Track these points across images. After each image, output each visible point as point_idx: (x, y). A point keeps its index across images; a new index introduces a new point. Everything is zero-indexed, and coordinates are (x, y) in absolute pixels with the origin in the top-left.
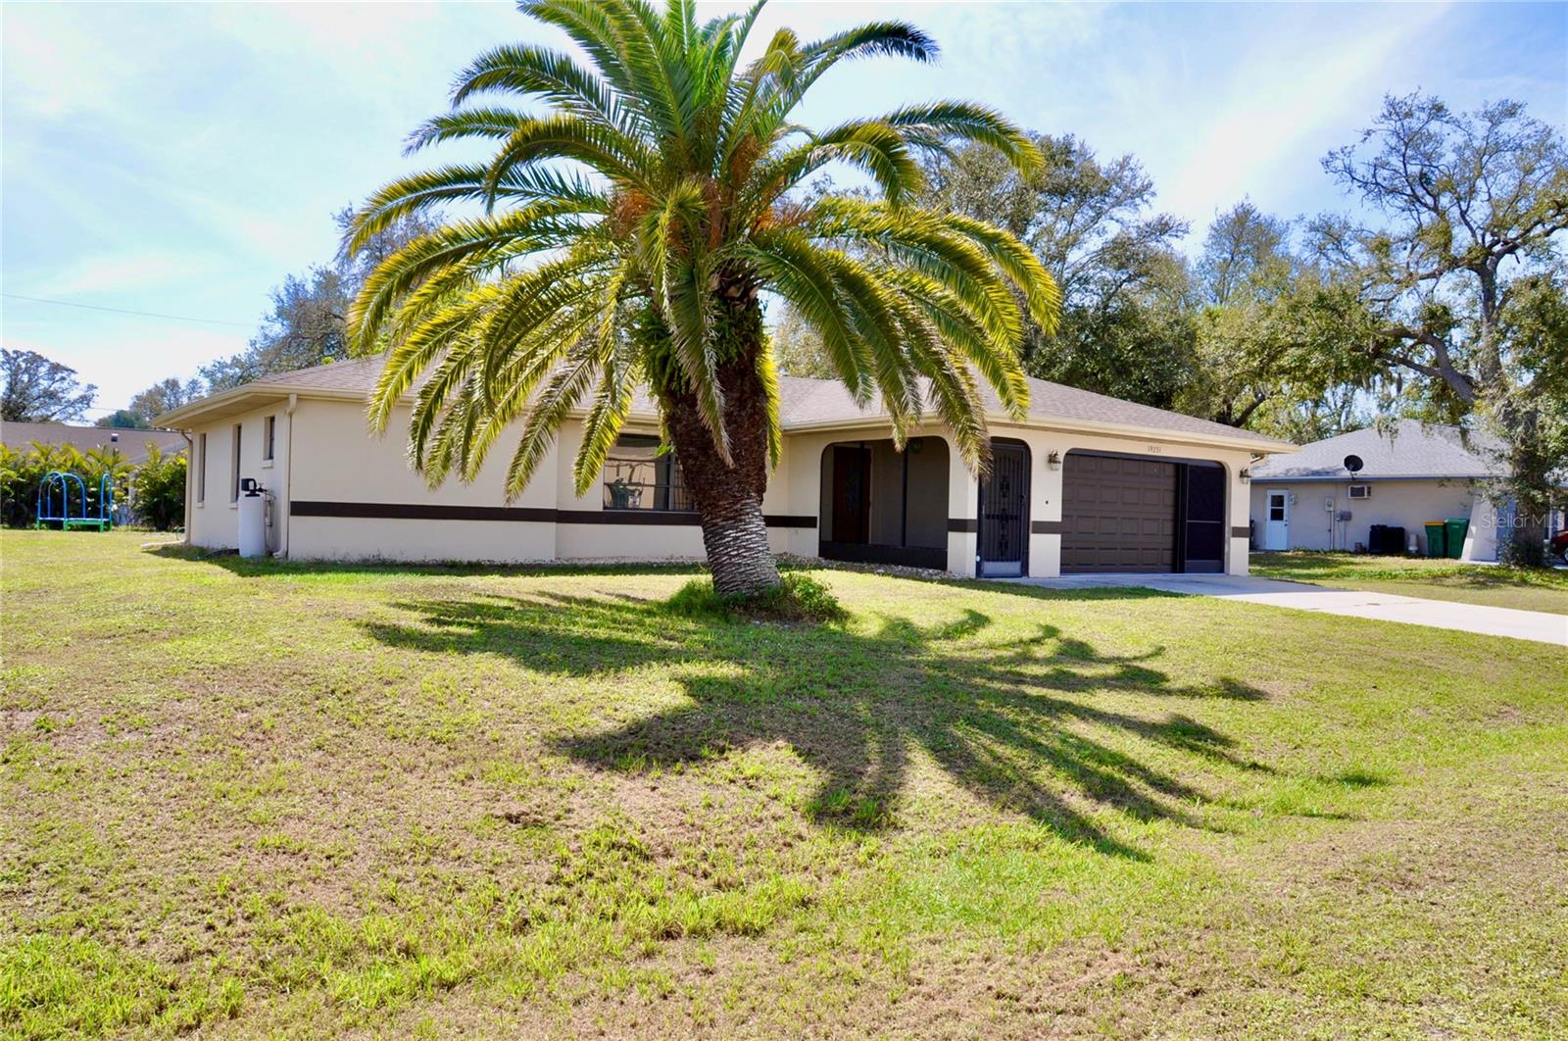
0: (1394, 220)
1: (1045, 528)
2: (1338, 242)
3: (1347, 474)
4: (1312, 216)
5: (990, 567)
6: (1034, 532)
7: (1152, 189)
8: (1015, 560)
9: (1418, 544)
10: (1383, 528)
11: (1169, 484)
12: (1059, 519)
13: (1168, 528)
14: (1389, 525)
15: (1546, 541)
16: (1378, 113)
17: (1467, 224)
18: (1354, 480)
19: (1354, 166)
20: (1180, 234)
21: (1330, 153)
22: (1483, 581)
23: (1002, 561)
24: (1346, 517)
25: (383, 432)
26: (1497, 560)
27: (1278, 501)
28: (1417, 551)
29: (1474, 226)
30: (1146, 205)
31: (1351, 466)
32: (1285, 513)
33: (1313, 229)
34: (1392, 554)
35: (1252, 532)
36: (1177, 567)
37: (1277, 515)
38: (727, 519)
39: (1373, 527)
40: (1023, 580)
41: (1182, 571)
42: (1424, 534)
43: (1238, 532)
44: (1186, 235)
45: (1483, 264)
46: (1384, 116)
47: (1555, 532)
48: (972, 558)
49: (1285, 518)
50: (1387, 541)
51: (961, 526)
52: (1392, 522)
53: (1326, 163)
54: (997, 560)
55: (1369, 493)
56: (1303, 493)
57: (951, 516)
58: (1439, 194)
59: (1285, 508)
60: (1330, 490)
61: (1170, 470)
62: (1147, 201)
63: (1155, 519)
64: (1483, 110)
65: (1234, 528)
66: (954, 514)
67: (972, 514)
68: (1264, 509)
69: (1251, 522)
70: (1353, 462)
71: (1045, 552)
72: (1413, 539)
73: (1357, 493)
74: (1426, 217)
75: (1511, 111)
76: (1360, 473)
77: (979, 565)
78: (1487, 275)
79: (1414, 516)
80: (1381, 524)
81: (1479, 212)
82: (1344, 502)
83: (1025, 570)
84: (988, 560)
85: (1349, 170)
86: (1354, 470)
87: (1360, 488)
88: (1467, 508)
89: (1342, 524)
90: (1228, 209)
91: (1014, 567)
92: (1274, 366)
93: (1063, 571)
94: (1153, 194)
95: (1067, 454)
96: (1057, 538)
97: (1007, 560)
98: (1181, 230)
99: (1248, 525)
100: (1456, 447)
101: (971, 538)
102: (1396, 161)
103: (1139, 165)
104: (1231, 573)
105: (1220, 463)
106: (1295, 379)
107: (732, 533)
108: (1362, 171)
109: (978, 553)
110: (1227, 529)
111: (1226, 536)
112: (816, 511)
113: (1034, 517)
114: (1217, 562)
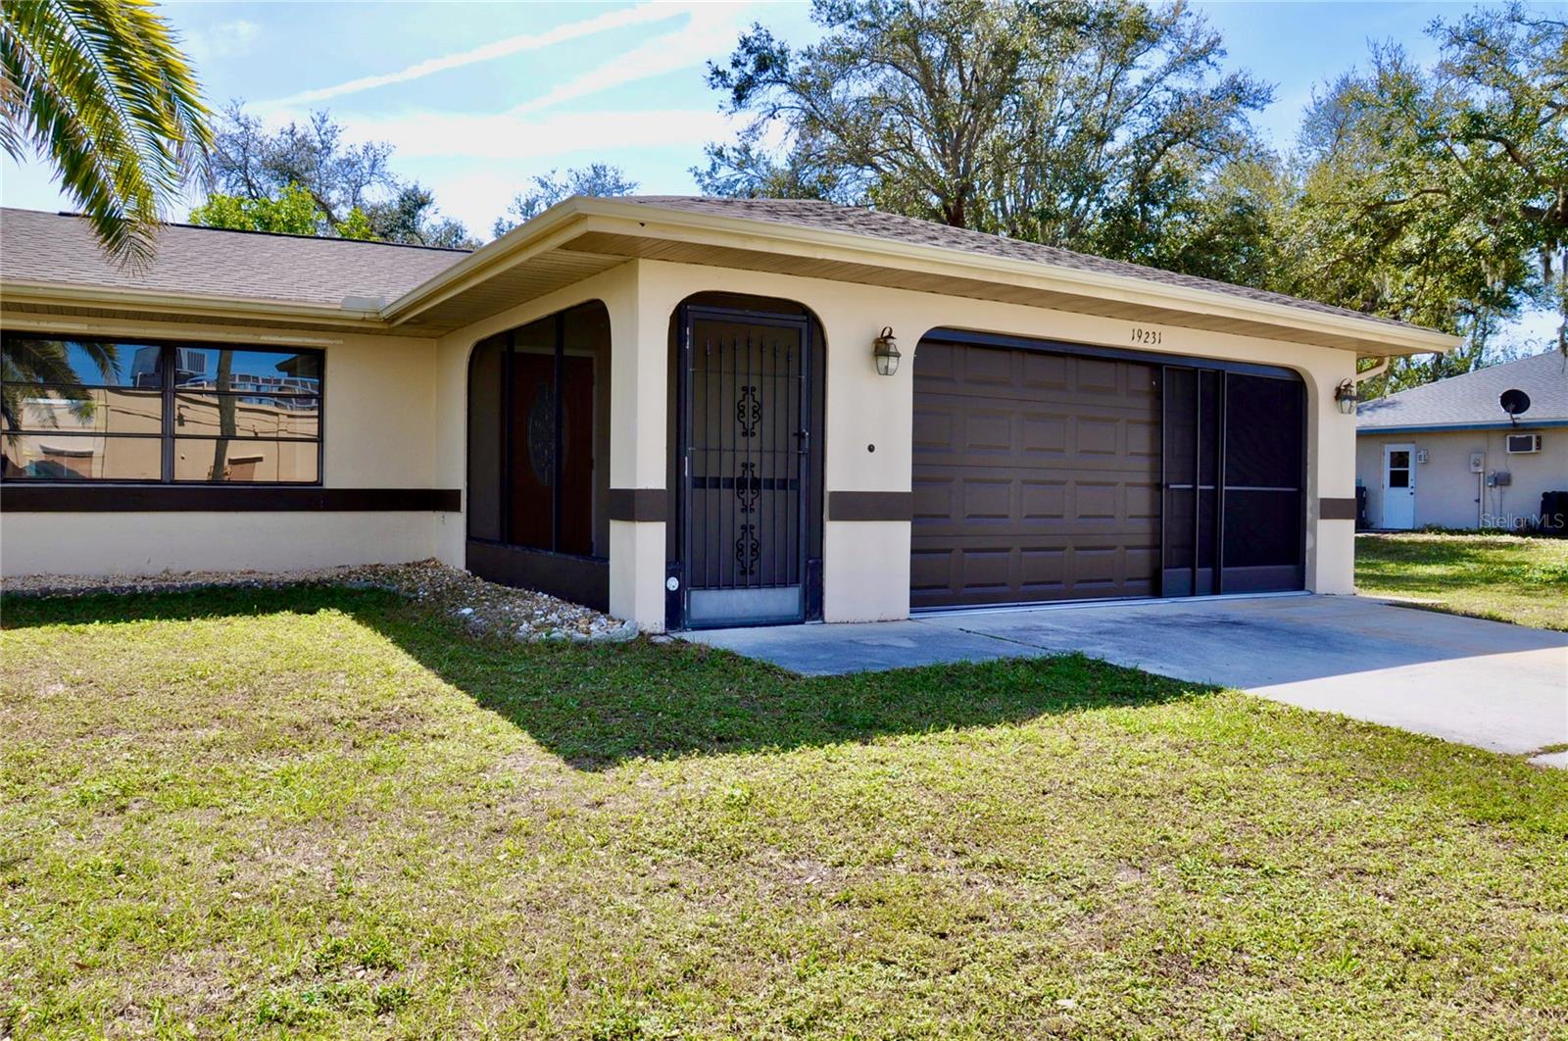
1: (867, 506)
3: (1503, 416)
4: (1454, 20)
5: (709, 602)
6: (833, 518)
7: (1221, 47)
8: (784, 584)
10: (1562, 495)
12: (905, 486)
18: (1515, 426)
20: (1258, 103)
23: (744, 586)
24: (1503, 480)
27: (1400, 459)
30: (1213, 69)
31: (1512, 407)
32: (1411, 476)
33: (1457, 39)
35: (1360, 509)
37: (1399, 480)
39: (1545, 495)
43: (1333, 509)
44: (1267, 106)
48: (657, 584)
49: (1410, 484)
54: (731, 586)
55: (1539, 445)
56: (1437, 446)
59: (1411, 469)
60: (1478, 441)
62: (1214, 64)
65: (1323, 501)
66: (619, 479)
68: (1381, 472)
69: (1360, 490)
70: (1515, 401)
73: (1520, 446)
76: (1524, 417)
77: (674, 600)
80: (1558, 489)
82: (1500, 459)
83: (813, 606)
84: (704, 587)
86: (1516, 411)
87: (1525, 438)
89: (1496, 491)
91: (787, 599)
92: (1394, 248)
93: (918, 604)
94: (1223, 53)
95: (924, 341)
96: (901, 529)
97: (759, 585)
98: (1259, 98)
99: (1352, 495)
101: (655, 535)
103: (1203, 16)
104: (1321, 588)
105: (1293, 371)
106: (1426, 271)
109: (671, 571)
110: (1309, 502)
111: (1309, 515)
112: (455, 478)
113: (836, 481)
114: (1289, 568)
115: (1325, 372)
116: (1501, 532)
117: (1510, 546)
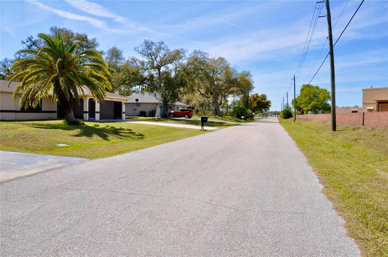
0: (146, 60)
1: (97, 112)
2: (135, 61)
3: (135, 102)
4: (131, 57)
5: (90, 119)
7: (99, 45)
8: (94, 117)
9: (148, 114)
10: (142, 112)
11: (113, 105)
12: (99, 111)
13: (113, 112)
14: (143, 111)
15: (168, 114)
16: (143, 42)
17: (156, 61)
18: (137, 103)
19: (139, 50)
20: (104, 54)
21: (135, 48)
22: (158, 120)
23: (92, 118)
24: (136, 110)
25: (15, 99)
26: (160, 117)
28: (148, 116)
29: (157, 61)
30: (98, 48)
33: (131, 59)
34: (144, 116)
36: (115, 118)
38: (69, 112)
39: (140, 111)
40: (95, 121)
41: (116, 119)
42: (149, 112)
45: (158, 68)
46: (144, 43)
47: (169, 112)
48: (88, 117)
50: (143, 114)
51: (86, 112)
52: (143, 110)
53: (135, 49)
55: (140, 105)
56: (128, 105)
57: (84, 111)
58: (152, 56)
60: (133, 105)
61: (114, 103)
63: (112, 111)
64: (158, 42)
66: (84, 110)
67: (88, 110)
70: (137, 100)
71: (97, 116)
72: (147, 114)
73: (137, 105)
74: (150, 60)
75: (163, 43)
76: (138, 102)
77: (89, 118)
78: (159, 70)
79: (147, 109)
80: (142, 111)
81: (158, 59)
82: (135, 107)
83: (95, 119)
85: (138, 51)
86: (137, 101)
87: (138, 104)
88: (156, 108)
89: (135, 111)
90: (111, 47)
93: (100, 119)
94: (99, 46)
96: (99, 114)
99: (125, 112)
100: (154, 98)
101: (88, 114)
102: (146, 50)
103: (96, 40)
104: (123, 119)
105: (121, 102)
107: (70, 114)
108: (140, 51)
109: (89, 117)
110: (122, 112)
111: (122, 113)
112: (56, 110)
113: (96, 111)
114: (120, 118)
115: (123, 102)
116: (135, 116)
117: (137, 118)
